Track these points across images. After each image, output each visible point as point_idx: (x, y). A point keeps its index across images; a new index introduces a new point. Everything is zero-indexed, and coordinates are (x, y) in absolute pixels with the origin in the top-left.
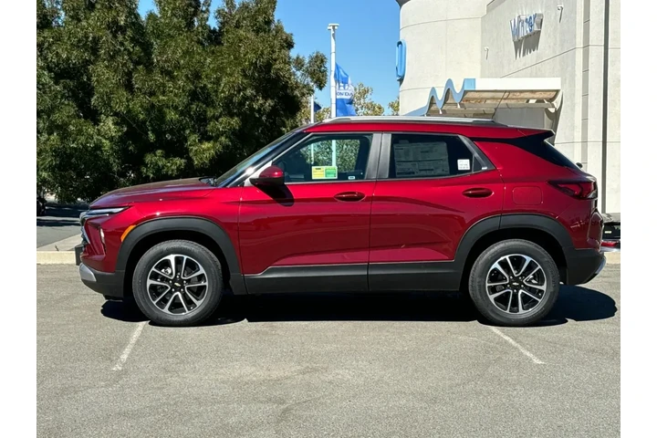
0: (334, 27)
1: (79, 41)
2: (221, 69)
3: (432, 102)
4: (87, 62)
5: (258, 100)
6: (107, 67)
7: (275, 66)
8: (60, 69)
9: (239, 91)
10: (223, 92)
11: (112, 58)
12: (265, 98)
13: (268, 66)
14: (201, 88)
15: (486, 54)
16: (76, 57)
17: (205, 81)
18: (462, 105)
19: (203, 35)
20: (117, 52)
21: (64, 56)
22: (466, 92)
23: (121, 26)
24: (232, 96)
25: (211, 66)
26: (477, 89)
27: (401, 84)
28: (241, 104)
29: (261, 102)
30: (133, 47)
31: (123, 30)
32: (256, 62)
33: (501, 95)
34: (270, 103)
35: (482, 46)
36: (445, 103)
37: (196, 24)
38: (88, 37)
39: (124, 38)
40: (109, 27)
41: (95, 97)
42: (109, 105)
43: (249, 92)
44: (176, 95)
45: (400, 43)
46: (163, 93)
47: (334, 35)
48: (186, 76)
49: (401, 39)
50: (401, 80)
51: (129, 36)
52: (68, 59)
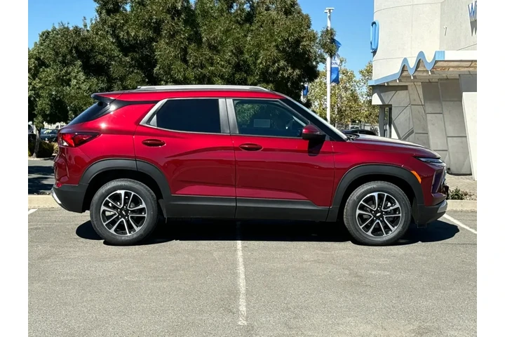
0: (330, 10)
1: (146, 22)
2: (259, 46)
3: (404, 69)
4: (152, 40)
5: (288, 70)
6: (167, 43)
7: (303, 43)
8: (129, 44)
9: (274, 64)
10: (261, 63)
11: (172, 36)
12: (294, 68)
13: (298, 42)
14: (243, 61)
15: (444, 31)
16: (142, 34)
17: (247, 56)
18: (432, 72)
19: (241, 17)
20: (176, 32)
21: (133, 34)
22: (436, 62)
23: (178, 10)
24: (268, 67)
25: (252, 43)
26: (446, 59)
27: (374, 56)
28: (276, 73)
29: (289, 71)
30: (184, 27)
31: (178, 13)
32: (288, 39)
33: (469, 64)
34: (297, 72)
35: (441, 26)
36: (416, 70)
37: (235, 8)
38: (152, 19)
39: (178, 19)
40: (168, 11)
41: (157, 68)
42: (169, 73)
43: (282, 63)
44: (223, 66)
45: (374, 23)
46: (212, 64)
47: (329, 17)
48: (232, 51)
49: (374, 20)
50: (374, 52)
51: (182, 19)
52: (136, 36)
